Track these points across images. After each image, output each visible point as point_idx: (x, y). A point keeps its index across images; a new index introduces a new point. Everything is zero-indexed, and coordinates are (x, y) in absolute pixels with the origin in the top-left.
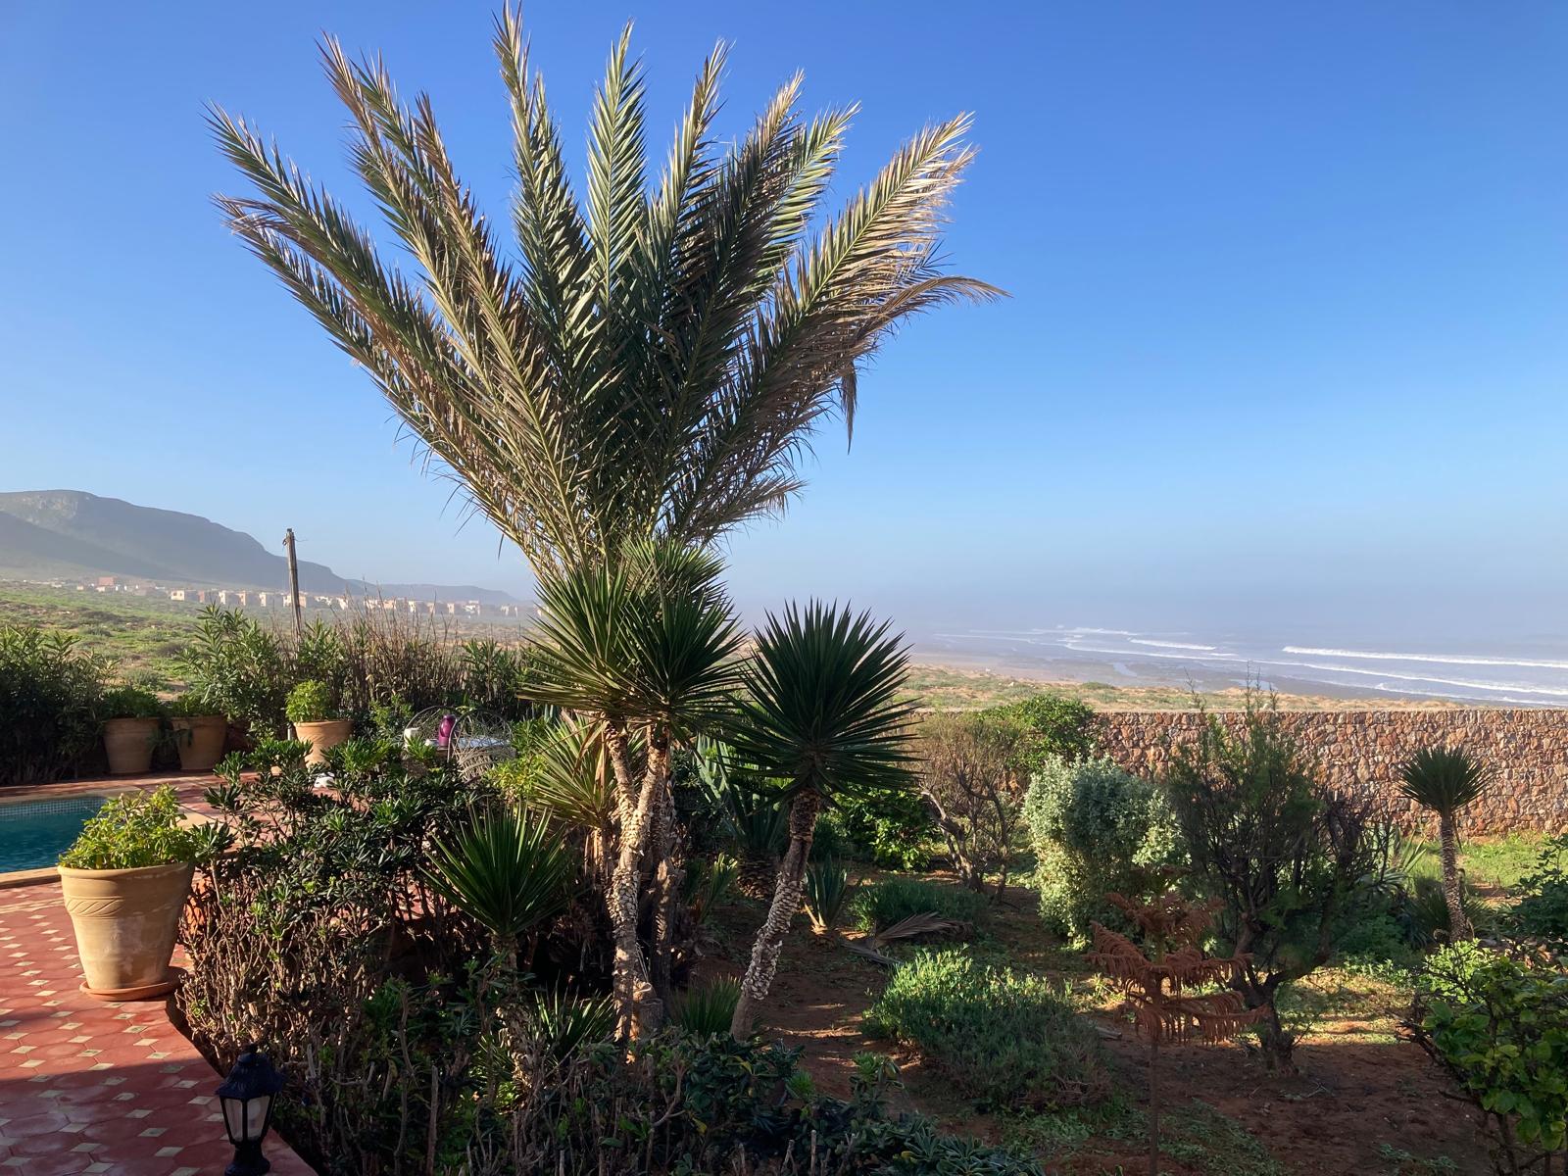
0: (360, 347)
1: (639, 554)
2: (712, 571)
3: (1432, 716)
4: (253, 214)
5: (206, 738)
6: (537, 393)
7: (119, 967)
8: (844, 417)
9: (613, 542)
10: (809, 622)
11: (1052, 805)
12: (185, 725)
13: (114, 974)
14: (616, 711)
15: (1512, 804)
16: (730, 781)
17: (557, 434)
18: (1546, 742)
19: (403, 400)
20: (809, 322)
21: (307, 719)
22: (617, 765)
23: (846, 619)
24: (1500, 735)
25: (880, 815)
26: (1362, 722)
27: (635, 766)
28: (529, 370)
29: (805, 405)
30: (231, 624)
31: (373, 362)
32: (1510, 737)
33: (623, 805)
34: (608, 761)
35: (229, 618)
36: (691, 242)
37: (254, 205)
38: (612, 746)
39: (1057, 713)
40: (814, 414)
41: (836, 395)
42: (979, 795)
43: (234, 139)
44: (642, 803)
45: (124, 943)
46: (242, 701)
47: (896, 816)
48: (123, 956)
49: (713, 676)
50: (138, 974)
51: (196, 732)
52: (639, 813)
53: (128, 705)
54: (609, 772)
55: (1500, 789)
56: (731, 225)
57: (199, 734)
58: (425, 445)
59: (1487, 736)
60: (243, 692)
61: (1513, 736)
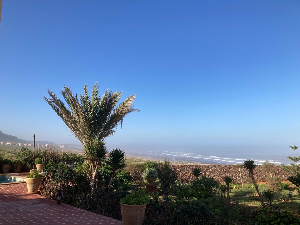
0: (61, 115)
1: (95, 142)
2: (104, 144)
3: (208, 166)
4: (50, 100)
5: (19, 167)
6: (85, 123)
7: (33, 190)
8: (121, 125)
9: (91, 141)
10: (115, 151)
11: (146, 175)
12: (16, 165)
13: (32, 191)
14: (93, 161)
15: (220, 179)
16: (103, 172)
17: (87, 128)
18: (224, 170)
19: (65, 122)
20: (117, 115)
21: (38, 164)
22: (92, 167)
23: (119, 150)
24: (218, 169)
25: (124, 178)
26: (198, 166)
27: (95, 167)
28: (84, 121)
29: (116, 123)
30: (25, 149)
31: (62, 117)
32: (219, 169)
33: (93, 171)
34: (91, 166)
35: (25, 148)
36: (104, 107)
37: (50, 99)
38: (92, 164)
39: (152, 164)
40: (117, 124)
41: (120, 122)
42: (138, 174)
43: (50, 93)
44: (95, 171)
45: (34, 187)
46: (26, 161)
47: (127, 178)
48: (34, 188)
49: (104, 156)
50: (35, 191)
51: (18, 166)
52: (95, 172)
53: (7, 162)
54: (91, 167)
55: (218, 177)
56: (108, 105)
57: (18, 167)
58: (68, 127)
59: (216, 169)
60: (26, 160)
61: (220, 169)
